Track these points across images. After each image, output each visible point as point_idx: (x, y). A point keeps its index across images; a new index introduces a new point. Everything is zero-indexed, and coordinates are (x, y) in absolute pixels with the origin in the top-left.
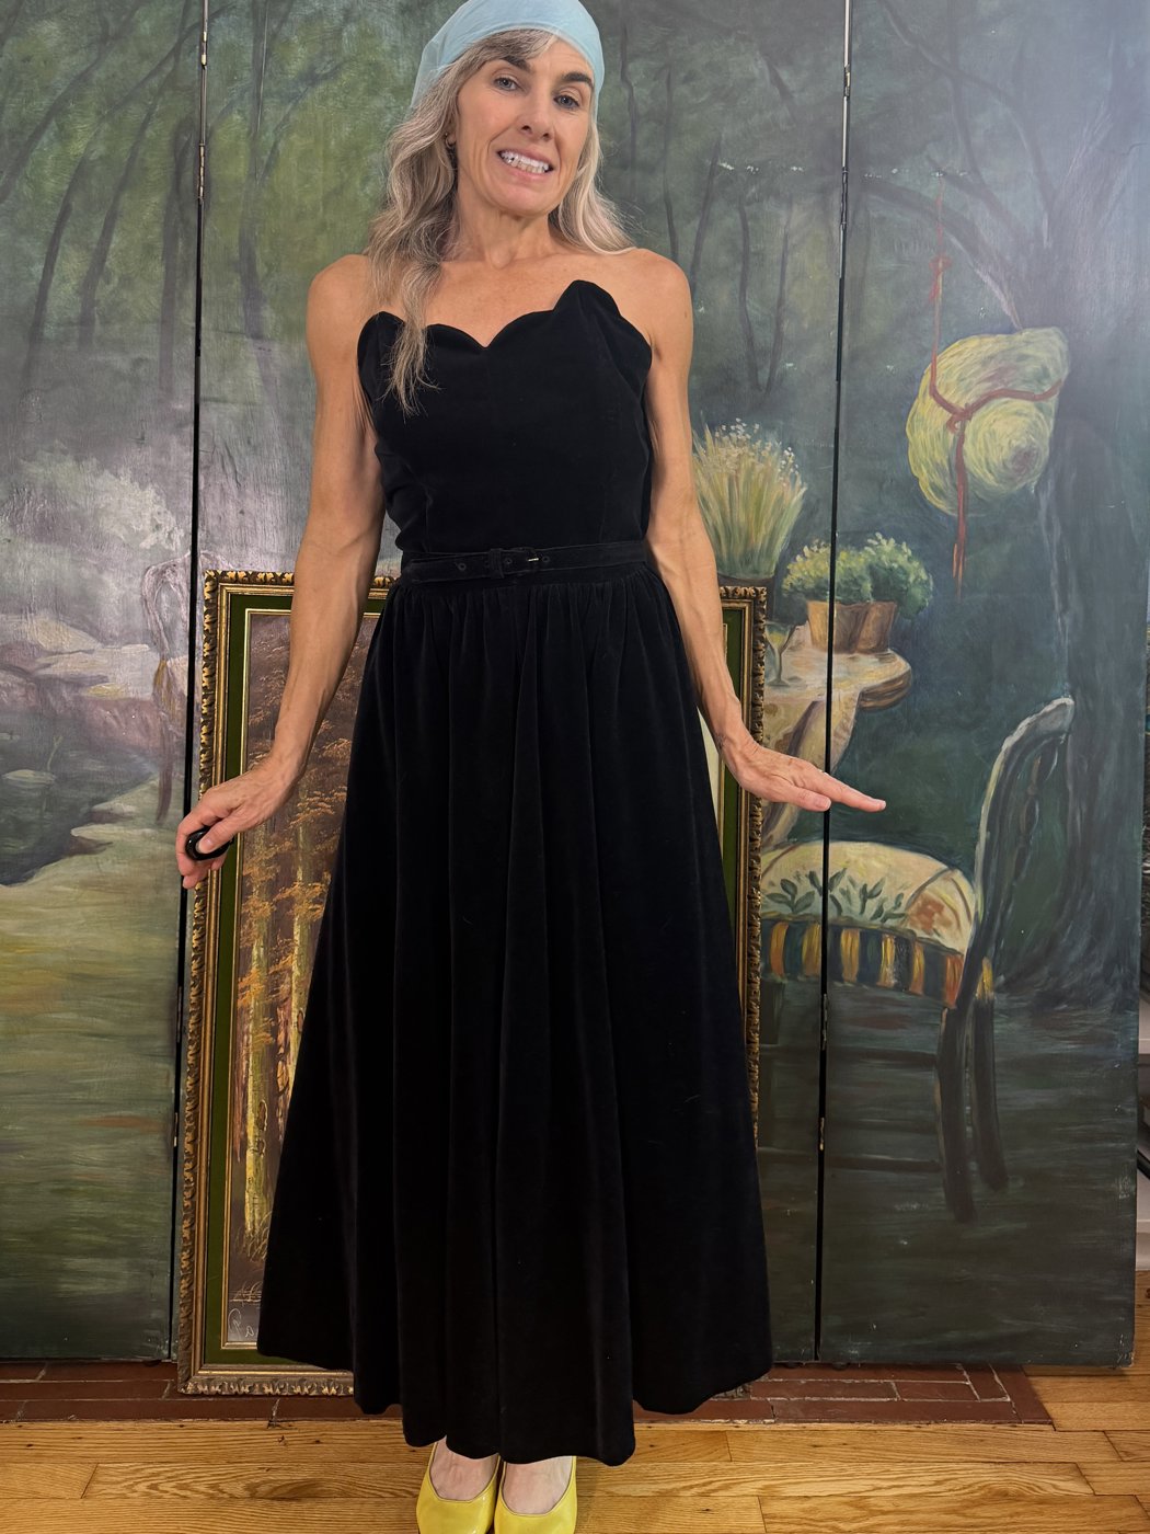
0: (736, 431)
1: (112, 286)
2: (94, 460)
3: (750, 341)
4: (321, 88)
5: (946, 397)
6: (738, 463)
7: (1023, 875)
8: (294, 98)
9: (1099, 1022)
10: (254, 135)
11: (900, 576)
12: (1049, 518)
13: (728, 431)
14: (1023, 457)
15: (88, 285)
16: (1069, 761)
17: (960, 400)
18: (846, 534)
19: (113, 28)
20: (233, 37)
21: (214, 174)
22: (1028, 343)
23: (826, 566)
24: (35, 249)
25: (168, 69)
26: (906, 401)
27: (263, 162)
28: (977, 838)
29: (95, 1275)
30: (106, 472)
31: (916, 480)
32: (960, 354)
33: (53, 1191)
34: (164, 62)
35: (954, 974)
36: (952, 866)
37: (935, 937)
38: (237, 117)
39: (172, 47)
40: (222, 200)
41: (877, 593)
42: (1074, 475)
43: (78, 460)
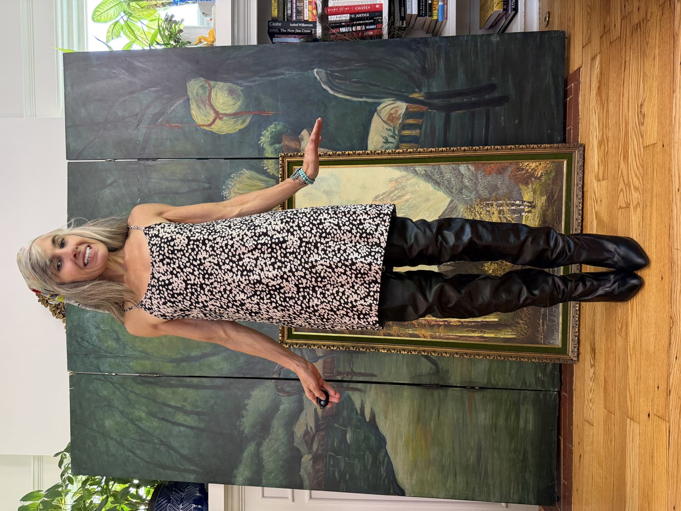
0: (225, 195)
1: (187, 406)
2: (243, 411)
3: (195, 190)
4: (121, 336)
5: (212, 121)
6: (236, 193)
7: (379, 84)
8: (124, 345)
9: (432, 53)
10: (137, 358)
11: (274, 133)
12: (251, 82)
13: (226, 197)
14: (231, 92)
15: (187, 413)
16: (337, 69)
17: (212, 116)
18: (259, 154)
19: (106, 403)
20: (106, 365)
21: (150, 371)
22: (192, 93)
23: (270, 160)
24: (176, 429)
25: (118, 385)
26: (213, 134)
27: (145, 356)
28: (365, 102)
29: (526, 417)
30: (247, 407)
31: (240, 130)
32: (197, 117)
33: (495, 431)
34: (115, 387)
35: (415, 108)
36: (376, 110)
37: (401, 116)
38: (131, 364)
39: (111, 385)
40: (158, 368)
41: (279, 142)
42: (236, 74)
43: (243, 417)
